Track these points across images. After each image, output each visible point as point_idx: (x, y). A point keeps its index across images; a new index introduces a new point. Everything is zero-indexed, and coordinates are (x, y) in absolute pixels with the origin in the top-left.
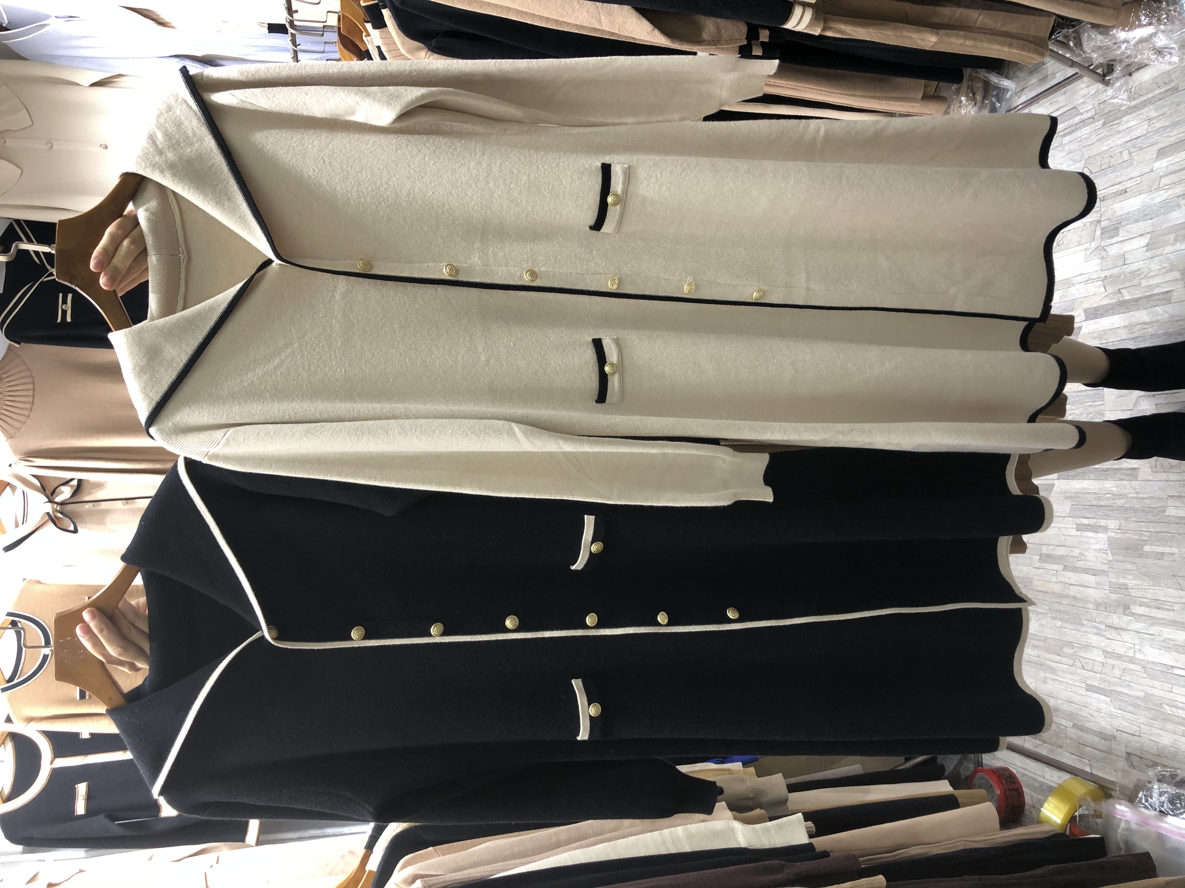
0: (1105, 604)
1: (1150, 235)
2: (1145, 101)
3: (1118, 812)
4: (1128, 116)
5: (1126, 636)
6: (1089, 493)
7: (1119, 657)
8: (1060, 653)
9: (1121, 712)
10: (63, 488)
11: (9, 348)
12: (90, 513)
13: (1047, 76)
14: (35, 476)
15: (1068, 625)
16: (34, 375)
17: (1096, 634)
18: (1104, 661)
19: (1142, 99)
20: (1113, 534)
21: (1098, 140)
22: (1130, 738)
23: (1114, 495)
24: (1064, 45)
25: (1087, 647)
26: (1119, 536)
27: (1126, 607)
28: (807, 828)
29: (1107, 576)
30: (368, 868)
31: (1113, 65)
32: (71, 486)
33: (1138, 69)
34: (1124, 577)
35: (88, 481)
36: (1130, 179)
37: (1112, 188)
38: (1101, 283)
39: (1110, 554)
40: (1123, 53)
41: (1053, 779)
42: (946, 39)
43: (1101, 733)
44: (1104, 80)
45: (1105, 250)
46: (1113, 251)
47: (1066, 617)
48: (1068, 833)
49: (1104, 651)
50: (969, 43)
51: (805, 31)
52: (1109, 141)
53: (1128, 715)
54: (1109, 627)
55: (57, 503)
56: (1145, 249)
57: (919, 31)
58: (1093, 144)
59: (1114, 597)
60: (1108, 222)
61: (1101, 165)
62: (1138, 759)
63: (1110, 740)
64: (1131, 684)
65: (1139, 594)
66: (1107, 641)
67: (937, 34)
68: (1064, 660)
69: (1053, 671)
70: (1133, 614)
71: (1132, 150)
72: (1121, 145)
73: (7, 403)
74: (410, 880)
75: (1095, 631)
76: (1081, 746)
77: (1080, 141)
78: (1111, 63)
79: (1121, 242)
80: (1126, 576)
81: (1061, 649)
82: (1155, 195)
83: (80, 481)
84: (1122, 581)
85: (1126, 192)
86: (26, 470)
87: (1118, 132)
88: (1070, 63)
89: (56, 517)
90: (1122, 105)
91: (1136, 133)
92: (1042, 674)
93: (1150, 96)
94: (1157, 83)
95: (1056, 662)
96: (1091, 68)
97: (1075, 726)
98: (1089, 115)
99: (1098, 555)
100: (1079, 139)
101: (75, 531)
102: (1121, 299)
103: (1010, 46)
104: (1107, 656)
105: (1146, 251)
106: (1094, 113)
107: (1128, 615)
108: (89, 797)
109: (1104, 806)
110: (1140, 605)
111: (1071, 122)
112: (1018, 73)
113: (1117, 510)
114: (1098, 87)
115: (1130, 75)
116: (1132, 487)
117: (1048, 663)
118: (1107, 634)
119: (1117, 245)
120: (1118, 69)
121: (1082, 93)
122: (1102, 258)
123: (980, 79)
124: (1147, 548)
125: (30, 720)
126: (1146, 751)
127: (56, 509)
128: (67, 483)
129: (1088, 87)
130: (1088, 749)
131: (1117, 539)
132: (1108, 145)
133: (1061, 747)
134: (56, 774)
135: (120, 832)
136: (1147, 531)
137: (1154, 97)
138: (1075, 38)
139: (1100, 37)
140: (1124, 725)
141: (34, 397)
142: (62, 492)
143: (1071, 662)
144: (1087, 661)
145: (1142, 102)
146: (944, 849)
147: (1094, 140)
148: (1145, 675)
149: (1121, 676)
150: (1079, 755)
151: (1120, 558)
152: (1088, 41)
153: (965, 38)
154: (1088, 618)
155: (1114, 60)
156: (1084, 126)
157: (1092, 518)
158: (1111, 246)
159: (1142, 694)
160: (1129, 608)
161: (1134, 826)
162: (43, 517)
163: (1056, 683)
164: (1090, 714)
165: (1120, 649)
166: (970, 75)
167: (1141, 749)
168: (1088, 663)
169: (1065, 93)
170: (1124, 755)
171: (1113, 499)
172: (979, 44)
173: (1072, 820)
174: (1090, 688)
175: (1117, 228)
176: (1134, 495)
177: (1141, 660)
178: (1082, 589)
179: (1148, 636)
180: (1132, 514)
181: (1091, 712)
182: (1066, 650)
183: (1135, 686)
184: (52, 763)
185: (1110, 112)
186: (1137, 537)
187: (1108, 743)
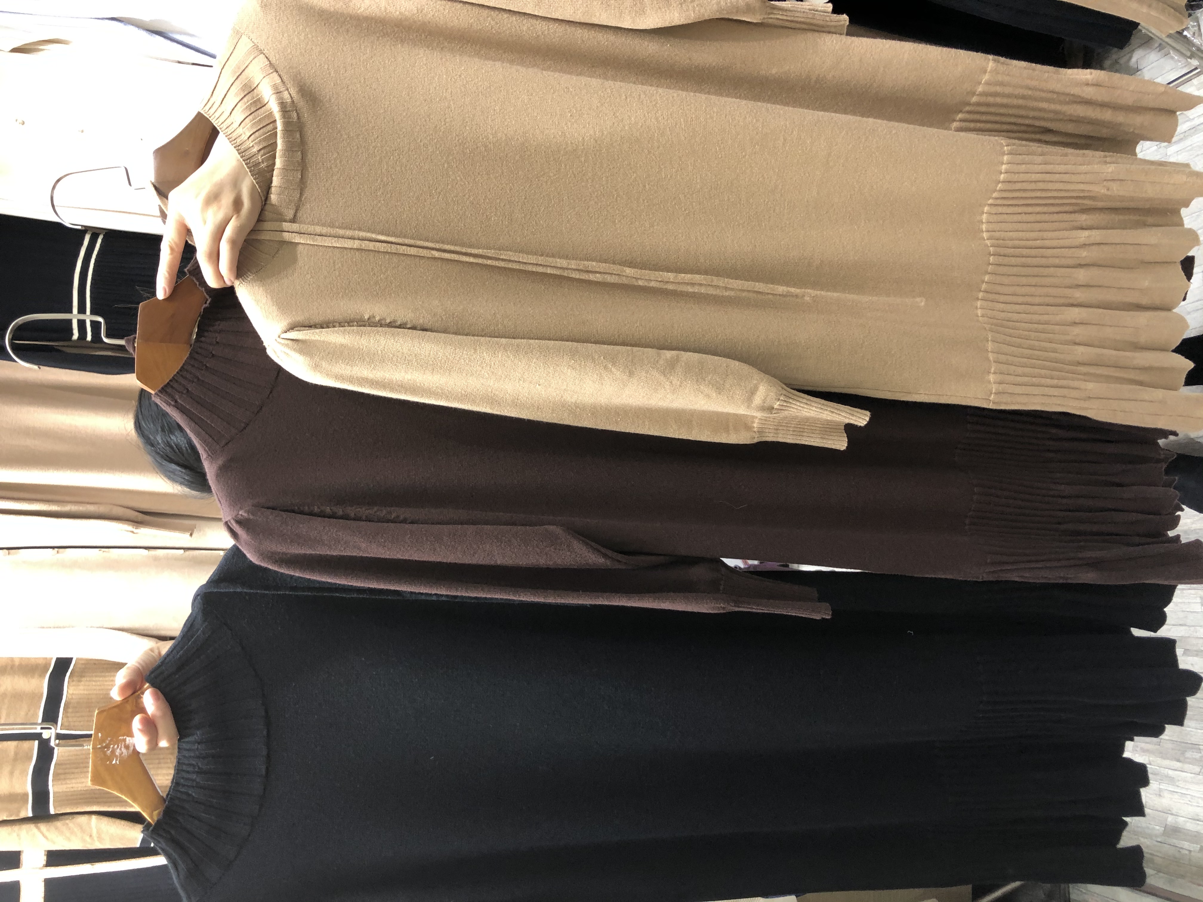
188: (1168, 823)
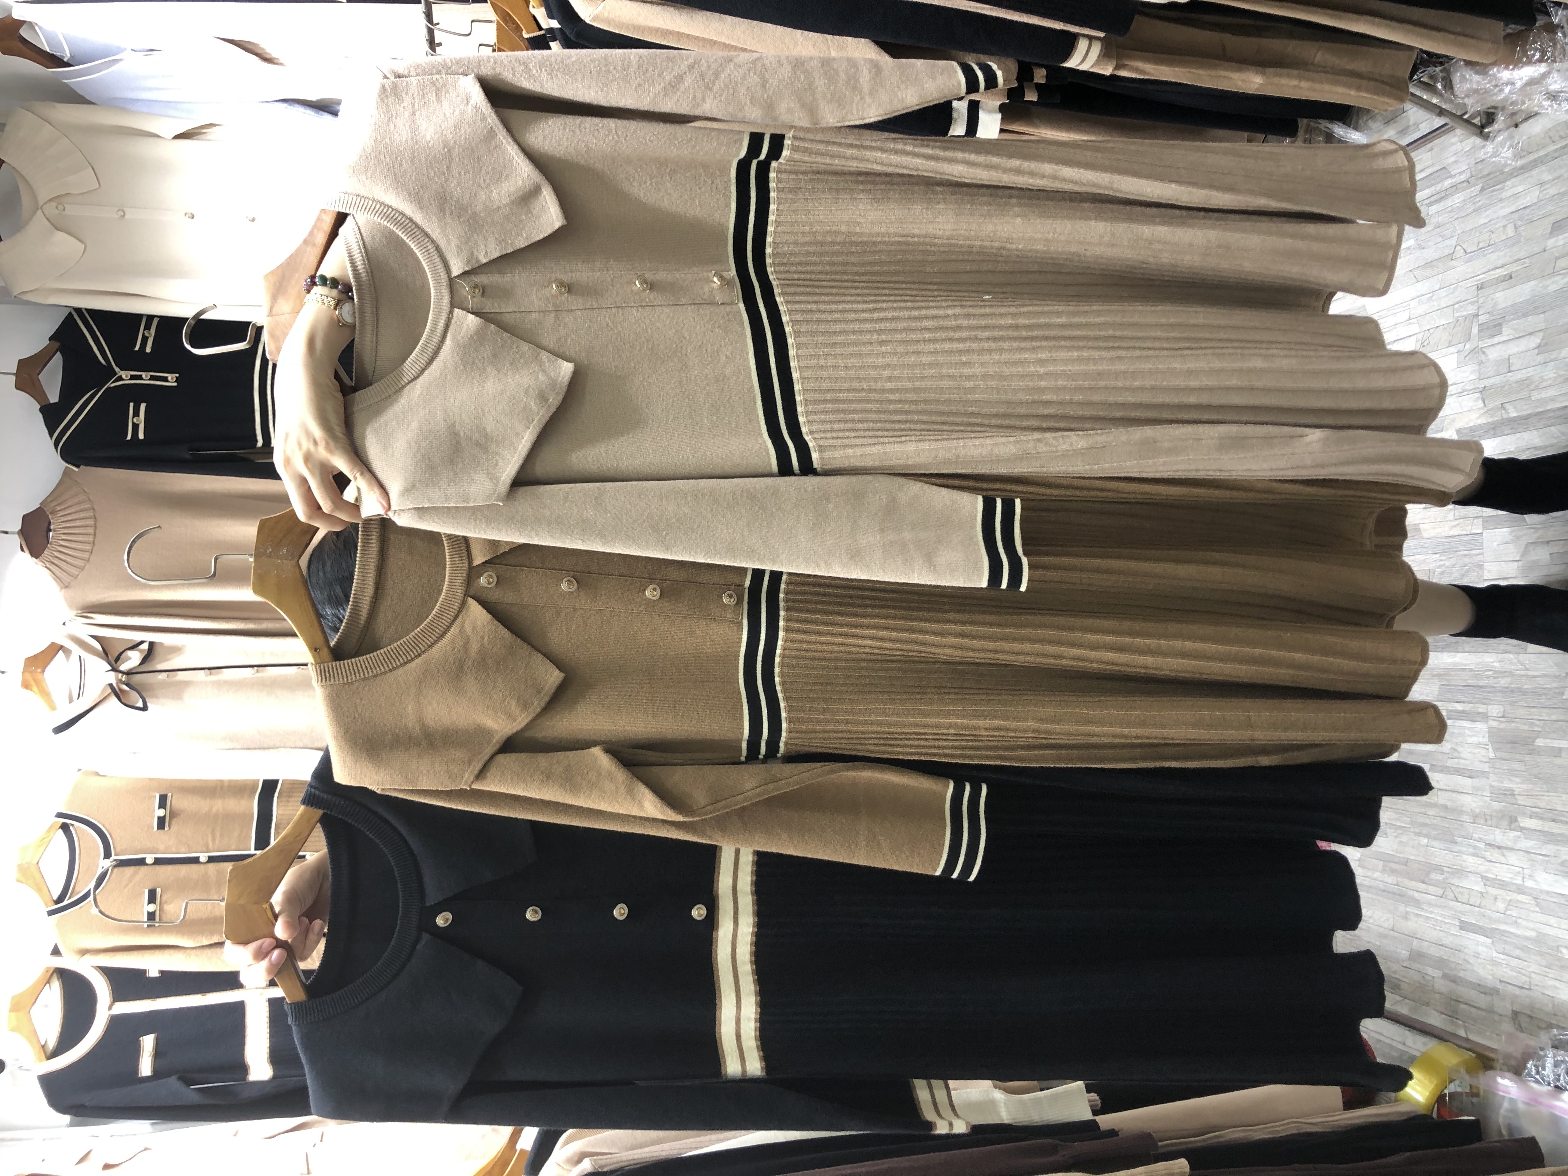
0: (1485, 815)
1: (1542, 334)
2: (1535, 160)
3: (1501, 1088)
4: (1513, 180)
5: (1512, 858)
6: (1464, 670)
7: (1503, 885)
8: (1426, 880)
9: (1506, 957)
10: (130, 653)
11: (66, 473)
12: (163, 685)
13: (1408, 127)
14: (95, 637)
15: (1436, 844)
16: (95, 507)
17: (1474, 855)
18: (1483, 891)
19: (1532, 157)
20: (1494, 724)
21: (1474, 211)
22: (1517, 992)
23: (1496, 672)
24: (1429, 87)
25: (1461, 872)
26: (1502, 726)
27: (1513, 820)
28: (1090, 1101)
29: (1488, 778)
30: (519, 1147)
31: (1493, 114)
32: (141, 651)
33: (1526, 119)
34: (1510, 780)
35: (161, 644)
36: (1516, 261)
37: (1493, 272)
38: (1478, 395)
39: (1491, 750)
40: (1506, 99)
41: (1416, 1047)
42: (1276, 80)
43: (1479, 985)
44: (1481, 132)
45: (1484, 353)
46: (1494, 354)
47: (1434, 833)
48: (1435, 1115)
49: (1483, 877)
50: (1304, 84)
51: (1092, 70)
52: (1489, 212)
53: (1514, 962)
54: (1490, 845)
55: (123, 673)
56: (1536, 351)
57: (1239, 70)
58: (1467, 215)
59: (1496, 806)
60: (1487, 316)
61: (1479, 243)
62: (1528, 1020)
63: (1491, 995)
64: (1519, 921)
65: (1529, 802)
66: (1487, 863)
67: (1264, 74)
68: (1431, 889)
69: (1417, 903)
70: (1522, 829)
71: (1519, 223)
72: (1504, 217)
73: (62, 543)
74: (576, 1159)
75: (1471, 850)
76: (1452, 1002)
77: (1451, 211)
78: (1490, 111)
79: (1504, 342)
80: (1513, 778)
81: (1427, 874)
82: (1549, 282)
83: (151, 644)
84: (1507, 785)
85: (1511, 277)
86: (84, 630)
87: (1501, 200)
88: (1438, 111)
89: (121, 690)
90: (1506, 165)
91: (1525, 201)
92: (1402, 908)
93: (1542, 153)
94: (1551, 138)
95: (1422, 892)
96: (1466, 117)
97: (1445, 976)
98: (1463, 177)
99: (1476, 751)
100: (1449, 209)
101: (145, 708)
102: (1505, 416)
103: (1359, 88)
104: (1489, 883)
105: (1538, 354)
106: (1469, 175)
107: (1514, 830)
108: (158, 1054)
109: (1483, 1080)
110: (1531, 817)
111: (1439, 187)
112: (1370, 123)
113: (1500, 691)
114: (1474, 142)
115: (1516, 126)
116: (1519, 662)
117: (1411, 893)
118: (1488, 855)
119: (1499, 346)
120: (1501, 118)
121: (1454, 148)
122: (1481, 363)
123: (1320, 130)
124: (1540, 742)
125: (84, 952)
126: (1539, 1009)
127: (121, 680)
128: (135, 646)
129: (1461, 141)
130: (1463, 1006)
131: (1500, 730)
132: (1487, 216)
133: (1427, 1004)
134: (116, 1022)
135: (196, 1099)
136: (1539, 720)
137: (1546, 155)
138: (1443, 79)
139: (1476, 78)
140: (1508, 974)
141: (95, 535)
142: (129, 659)
143: (1440, 891)
144: (1461, 890)
145: (1531, 162)
146: (1270, 1133)
147: (1470, 210)
148: (1537, 909)
149: (1507, 909)
150: (1450, 1014)
151: (1505, 755)
152: (1460, 82)
153: (1300, 78)
154: (1463, 833)
155: (1495, 108)
156: (1456, 192)
157: (1468, 702)
158: (1492, 349)
159: (1533, 934)
160: (1516, 821)
161: (1521, 1106)
162: (104, 690)
163: (1421, 919)
164: (1465, 960)
165: (1503, 873)
166: (1308, 125)
167: (1532, 1007)
168: (1462, 894)
169: (1431, 149)
170: (1509, 1013)
171: (1495, 678)
172: (1318, 86)
173: (1440, 1099)
174: (1464, 926)
175: (1500, 325)
176: (1523, 673)
177: (1532, 889)
178: (1454, 795)
179: (1541, 857)
180: (1521, 698)
181: (1467, 957)
182: (1433, 876)
183: (1524, 923)
184: (110, 1008)
185: (1489, 174)
186: (1526, 728)
187: (1489, 998)
188: (1414, 947)
